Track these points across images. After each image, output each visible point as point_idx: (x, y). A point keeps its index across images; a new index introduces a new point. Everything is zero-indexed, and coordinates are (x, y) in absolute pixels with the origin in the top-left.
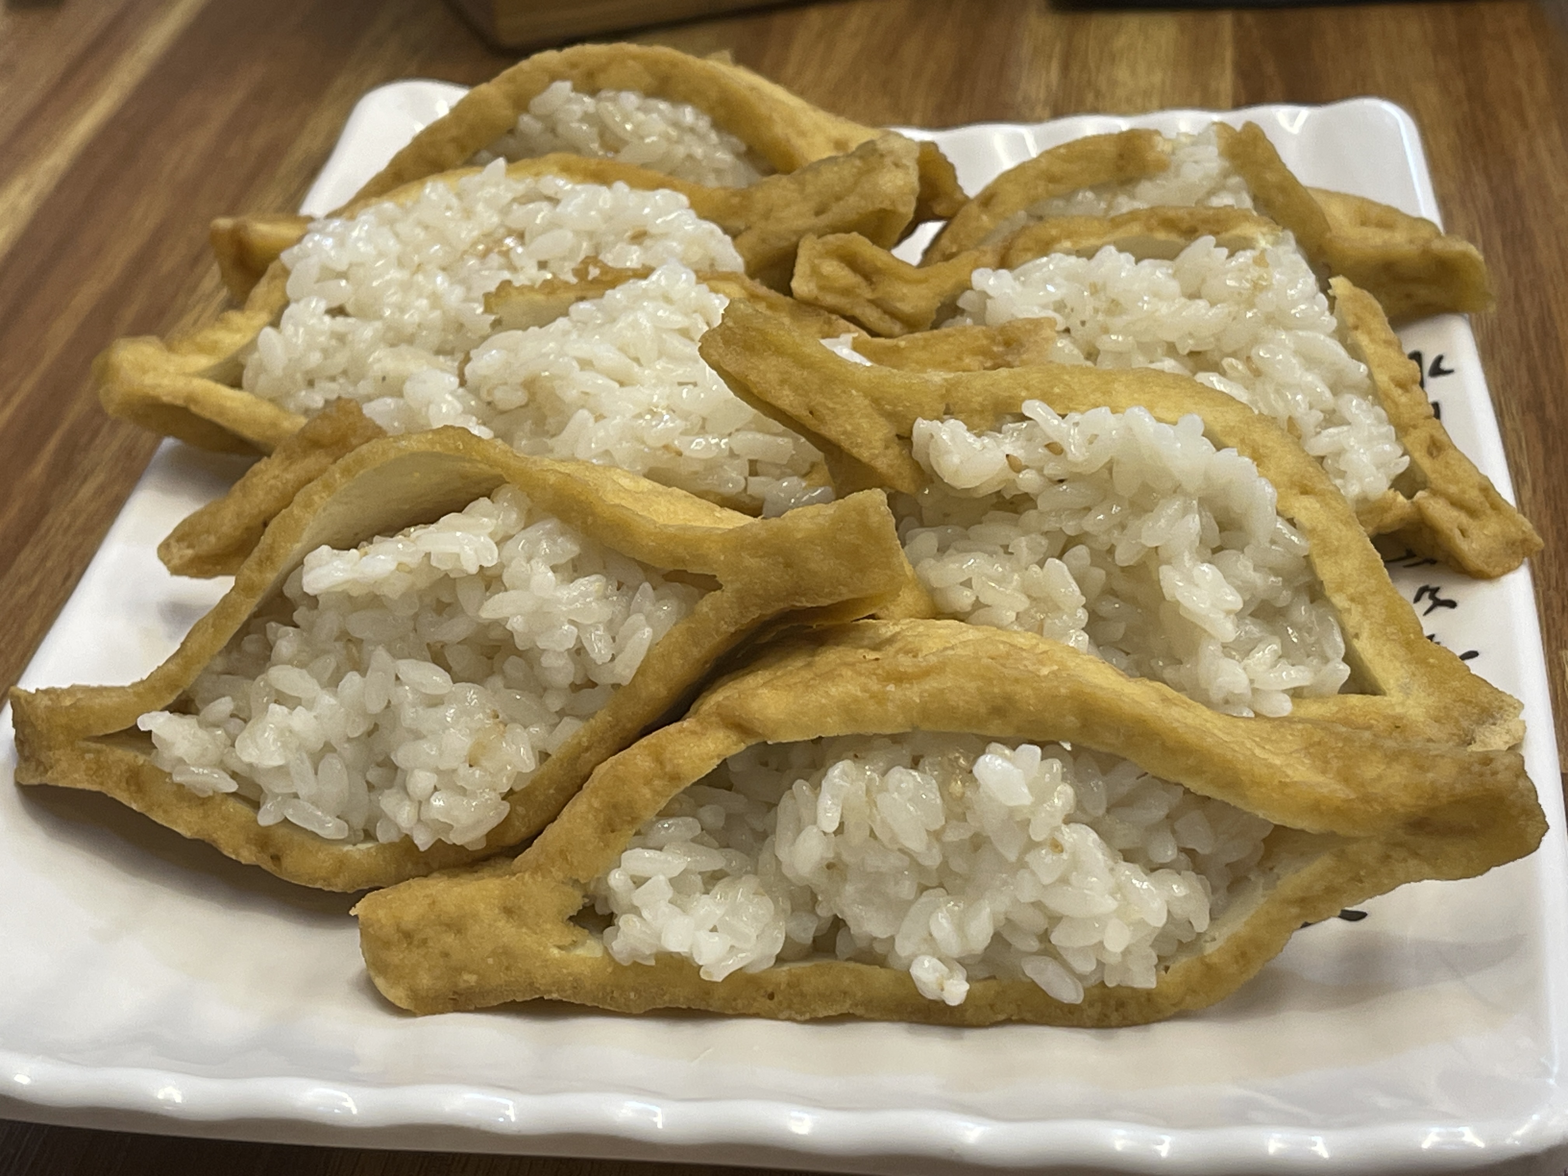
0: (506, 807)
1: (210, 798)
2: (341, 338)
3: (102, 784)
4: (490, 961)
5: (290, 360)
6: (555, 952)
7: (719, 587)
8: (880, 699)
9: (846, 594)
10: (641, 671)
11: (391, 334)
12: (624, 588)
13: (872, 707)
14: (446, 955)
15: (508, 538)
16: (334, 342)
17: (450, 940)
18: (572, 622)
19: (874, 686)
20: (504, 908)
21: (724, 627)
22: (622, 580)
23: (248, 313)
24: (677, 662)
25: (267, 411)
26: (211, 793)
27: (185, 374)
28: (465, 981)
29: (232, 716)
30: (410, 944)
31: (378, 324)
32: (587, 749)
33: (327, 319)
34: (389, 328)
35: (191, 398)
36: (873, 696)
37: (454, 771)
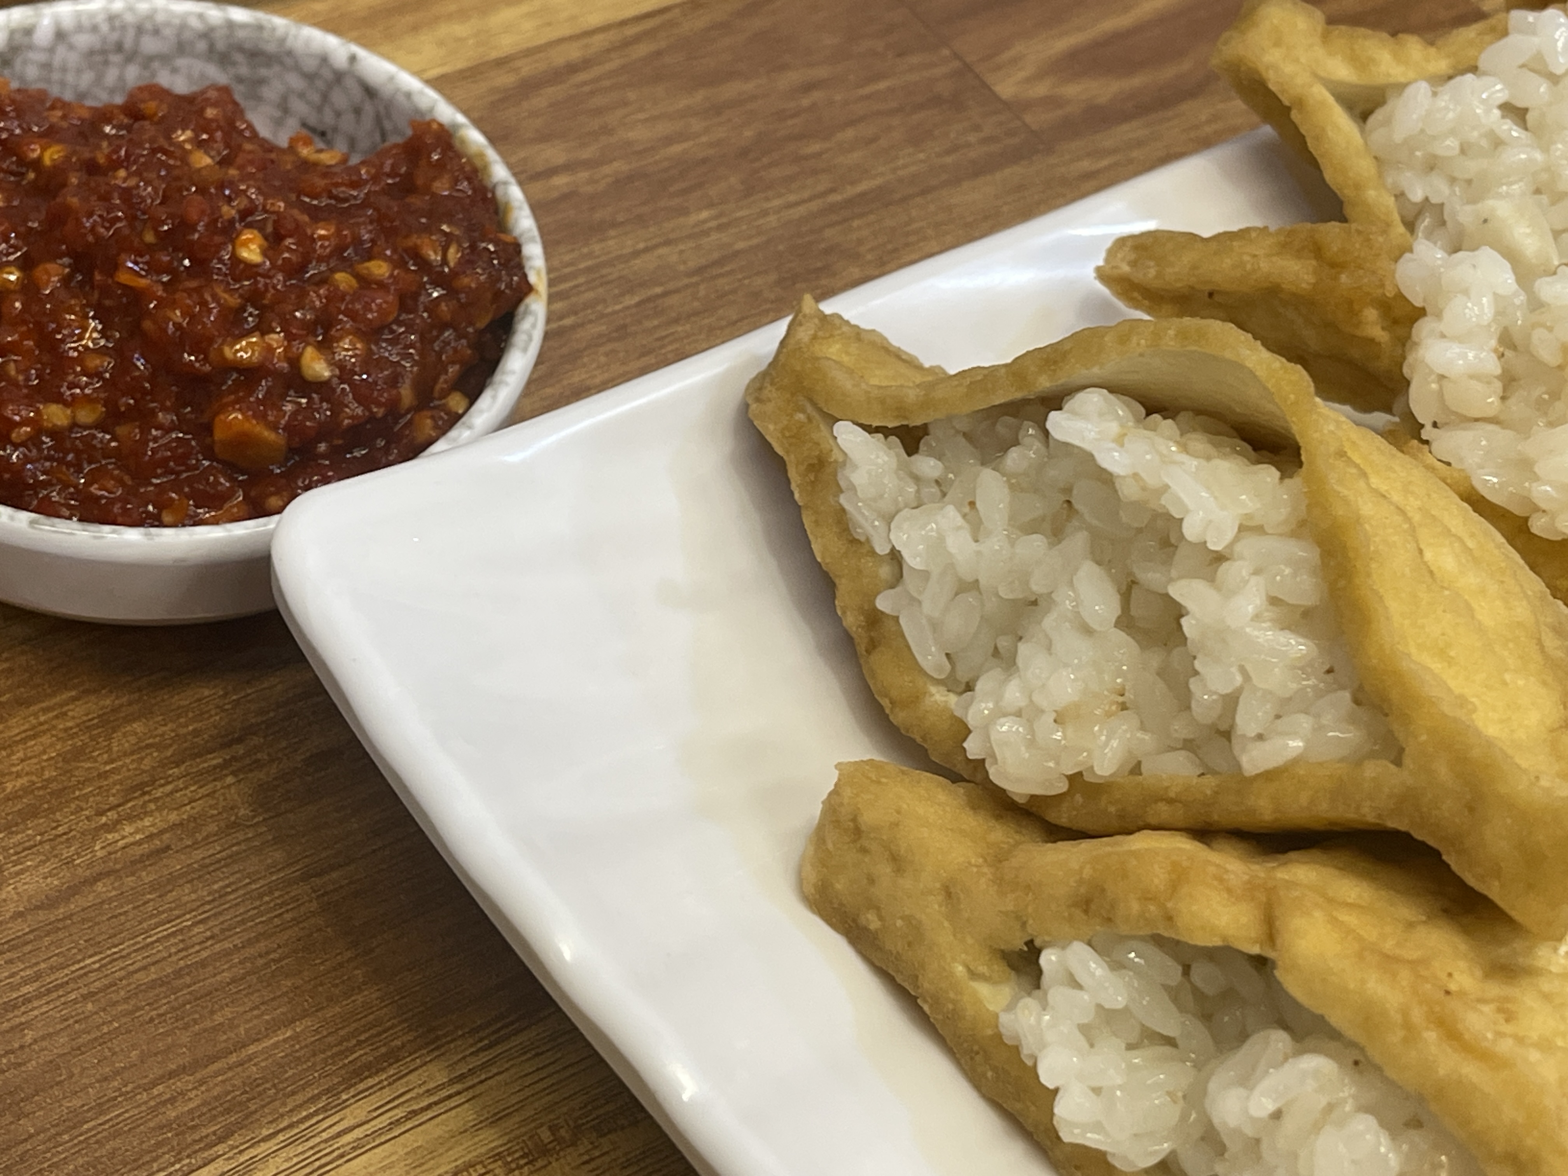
0: (1062, 787)
1: (858, 541)
2: (1498, 143)
3: (788, 452)
4: (899, 923)
5: (1422, 131)
6: (960, 969)
7: (1398, 762)
8: (1411, 1034)
9: (1493, 891)
10: (1269, 776)
11: (1545, 176)
12: (1331, 675)
13: (1395, 1037)
14: (871, 881)
15: (1260, 530)
16: (1484, 143)
17: (884, 870)
18: (1243, 670)
19: (1417, 1015)
20: (947, 887)
21: (1365, 810)
22: (1336, 669)
23: (1432, 51)
24: (1304, 798)
25: (1364, 167)
26: (863, 539)
27: (1315, 75)
28: (868, 920)
29: (937, 482)
30: (854, 841)
31: (1538, 156)
32: (1171, 801)
33: (1497, 113)
34: (1548, 169)
35: (1300, 103)
36: (1408, 1025)
37: (1042, 711)
